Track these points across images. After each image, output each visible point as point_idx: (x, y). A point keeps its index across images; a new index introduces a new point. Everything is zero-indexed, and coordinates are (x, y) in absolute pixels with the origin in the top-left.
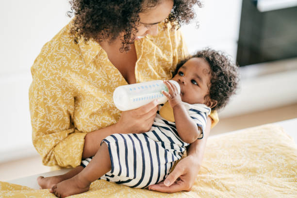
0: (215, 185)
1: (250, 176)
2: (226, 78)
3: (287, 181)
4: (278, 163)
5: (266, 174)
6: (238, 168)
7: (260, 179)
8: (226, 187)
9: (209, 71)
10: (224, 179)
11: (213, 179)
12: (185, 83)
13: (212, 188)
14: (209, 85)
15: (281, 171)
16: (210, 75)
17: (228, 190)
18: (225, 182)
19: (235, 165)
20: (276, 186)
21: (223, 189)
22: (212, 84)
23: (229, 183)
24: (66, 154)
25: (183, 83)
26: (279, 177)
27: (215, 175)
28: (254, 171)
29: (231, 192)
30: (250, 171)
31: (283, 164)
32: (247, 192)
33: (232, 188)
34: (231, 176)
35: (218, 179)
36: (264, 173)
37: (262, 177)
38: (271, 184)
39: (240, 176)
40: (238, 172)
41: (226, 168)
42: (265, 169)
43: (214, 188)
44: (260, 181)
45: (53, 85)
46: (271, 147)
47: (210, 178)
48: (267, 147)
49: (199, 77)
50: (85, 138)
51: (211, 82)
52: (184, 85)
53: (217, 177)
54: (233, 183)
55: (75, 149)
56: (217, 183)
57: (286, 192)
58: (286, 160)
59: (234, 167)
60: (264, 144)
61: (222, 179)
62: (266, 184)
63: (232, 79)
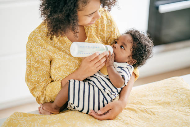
0: (146, 111)
1: (166, 106)
2: (142, 46)
3: (188, 109)
4: (182, 99)
5: (175, 105)
6: (160, 102)
7: (172, 108)
8: (153, 113)
9: (131, 41)
10: (151, 108)
11: (145, 108)
12: (116, 48)
13: (145, 113)
14: (132, 50)
15: (184, 103)
16: (132, 43)
17: (154, 114)
18: (153, 110)
19: (157, 100)
20: (182, 112)
21: (151, 114)
22: (134, 49)
23: (155, 110)
24: (53, 94)
25: (115, 47)
26: (183, 107)
27: (146, 106)
28: (168, 104)
29: (156, 116)
30: (166, 104)
31: (185, 99)
32: (166, 116)
33: (157, 113)
34: (155, 106)
35: (148, 108)
36: (174, 104)
37: (174, 107)
38: (179, 111)
39: (161, 107)
40: (159, 104)
41: (152, 102)
42: (175, 102)
43: (146, 113)
44: (173, 109)
45: (36, 55)
46: (178, 90)
47: (143, 108)
48: (175, 90)
49: (125, 44)
50: (61, 83)
51: (133, 48)
52: (116, 49)
53: (147, 107)
54: (157, 111)
55: (57, 90)
56: (148, 110)
57: (188, 115)
58: (187, 97)
59: (157, 101)
60: (173, 88)
61: (150, 108)
62: (176, 110)
63: (146, 47)
